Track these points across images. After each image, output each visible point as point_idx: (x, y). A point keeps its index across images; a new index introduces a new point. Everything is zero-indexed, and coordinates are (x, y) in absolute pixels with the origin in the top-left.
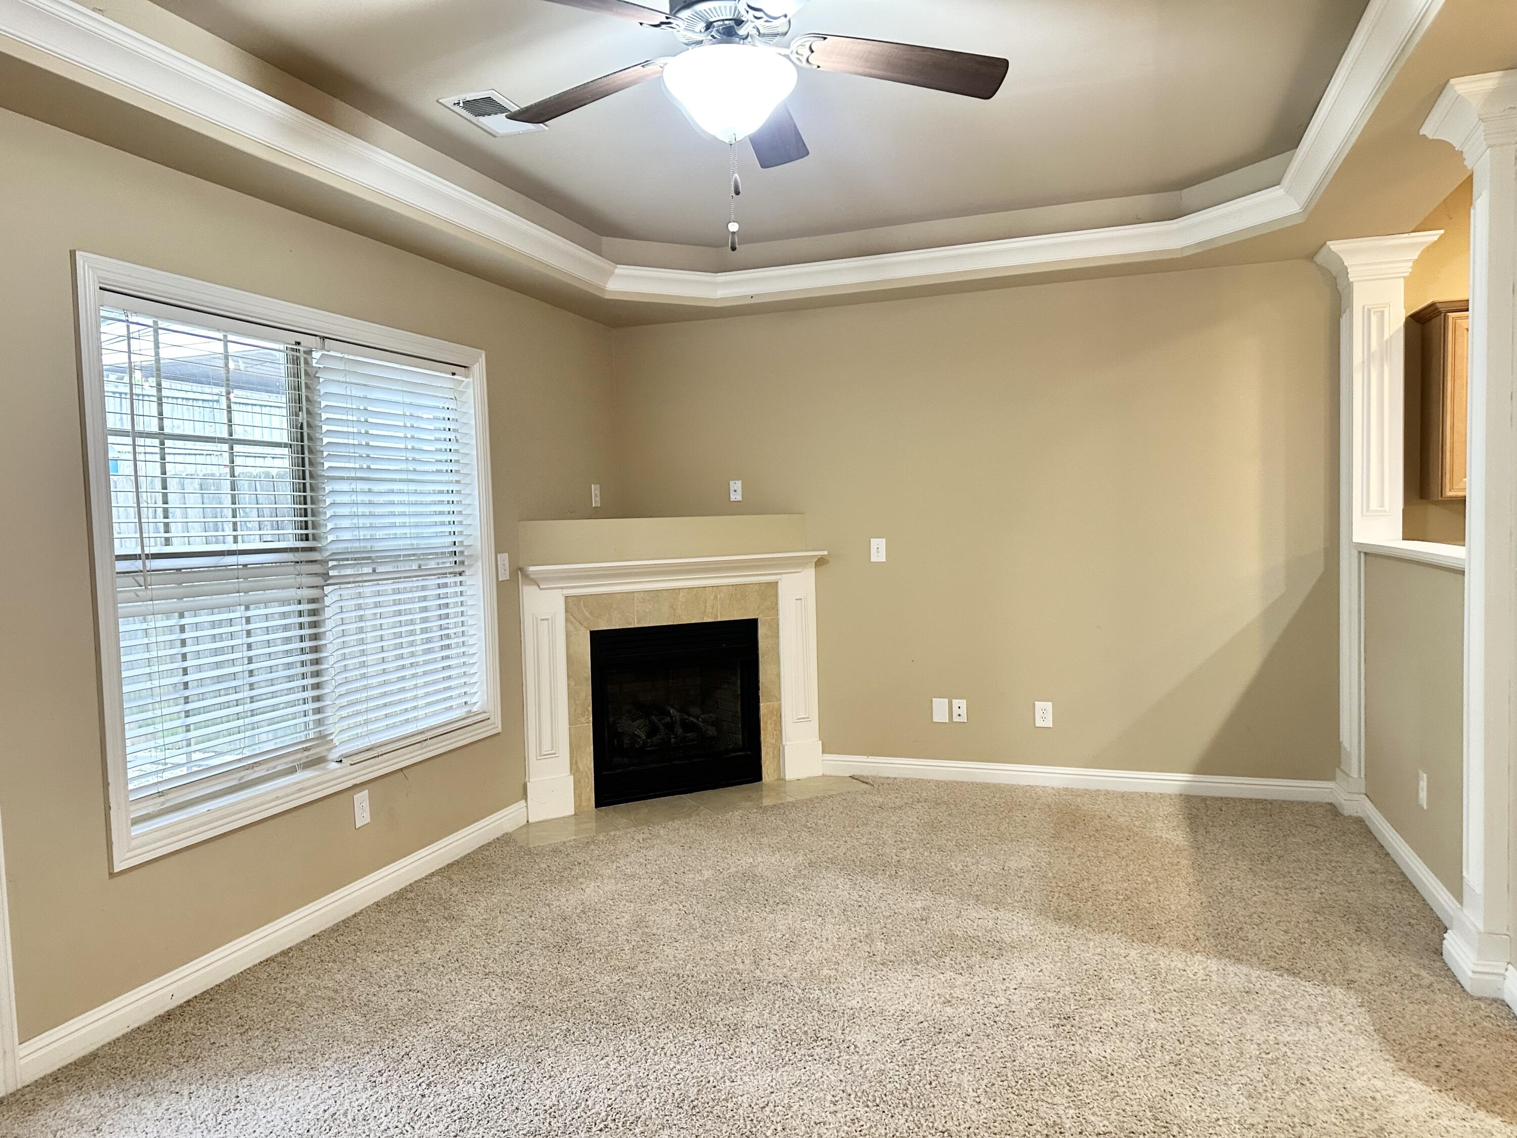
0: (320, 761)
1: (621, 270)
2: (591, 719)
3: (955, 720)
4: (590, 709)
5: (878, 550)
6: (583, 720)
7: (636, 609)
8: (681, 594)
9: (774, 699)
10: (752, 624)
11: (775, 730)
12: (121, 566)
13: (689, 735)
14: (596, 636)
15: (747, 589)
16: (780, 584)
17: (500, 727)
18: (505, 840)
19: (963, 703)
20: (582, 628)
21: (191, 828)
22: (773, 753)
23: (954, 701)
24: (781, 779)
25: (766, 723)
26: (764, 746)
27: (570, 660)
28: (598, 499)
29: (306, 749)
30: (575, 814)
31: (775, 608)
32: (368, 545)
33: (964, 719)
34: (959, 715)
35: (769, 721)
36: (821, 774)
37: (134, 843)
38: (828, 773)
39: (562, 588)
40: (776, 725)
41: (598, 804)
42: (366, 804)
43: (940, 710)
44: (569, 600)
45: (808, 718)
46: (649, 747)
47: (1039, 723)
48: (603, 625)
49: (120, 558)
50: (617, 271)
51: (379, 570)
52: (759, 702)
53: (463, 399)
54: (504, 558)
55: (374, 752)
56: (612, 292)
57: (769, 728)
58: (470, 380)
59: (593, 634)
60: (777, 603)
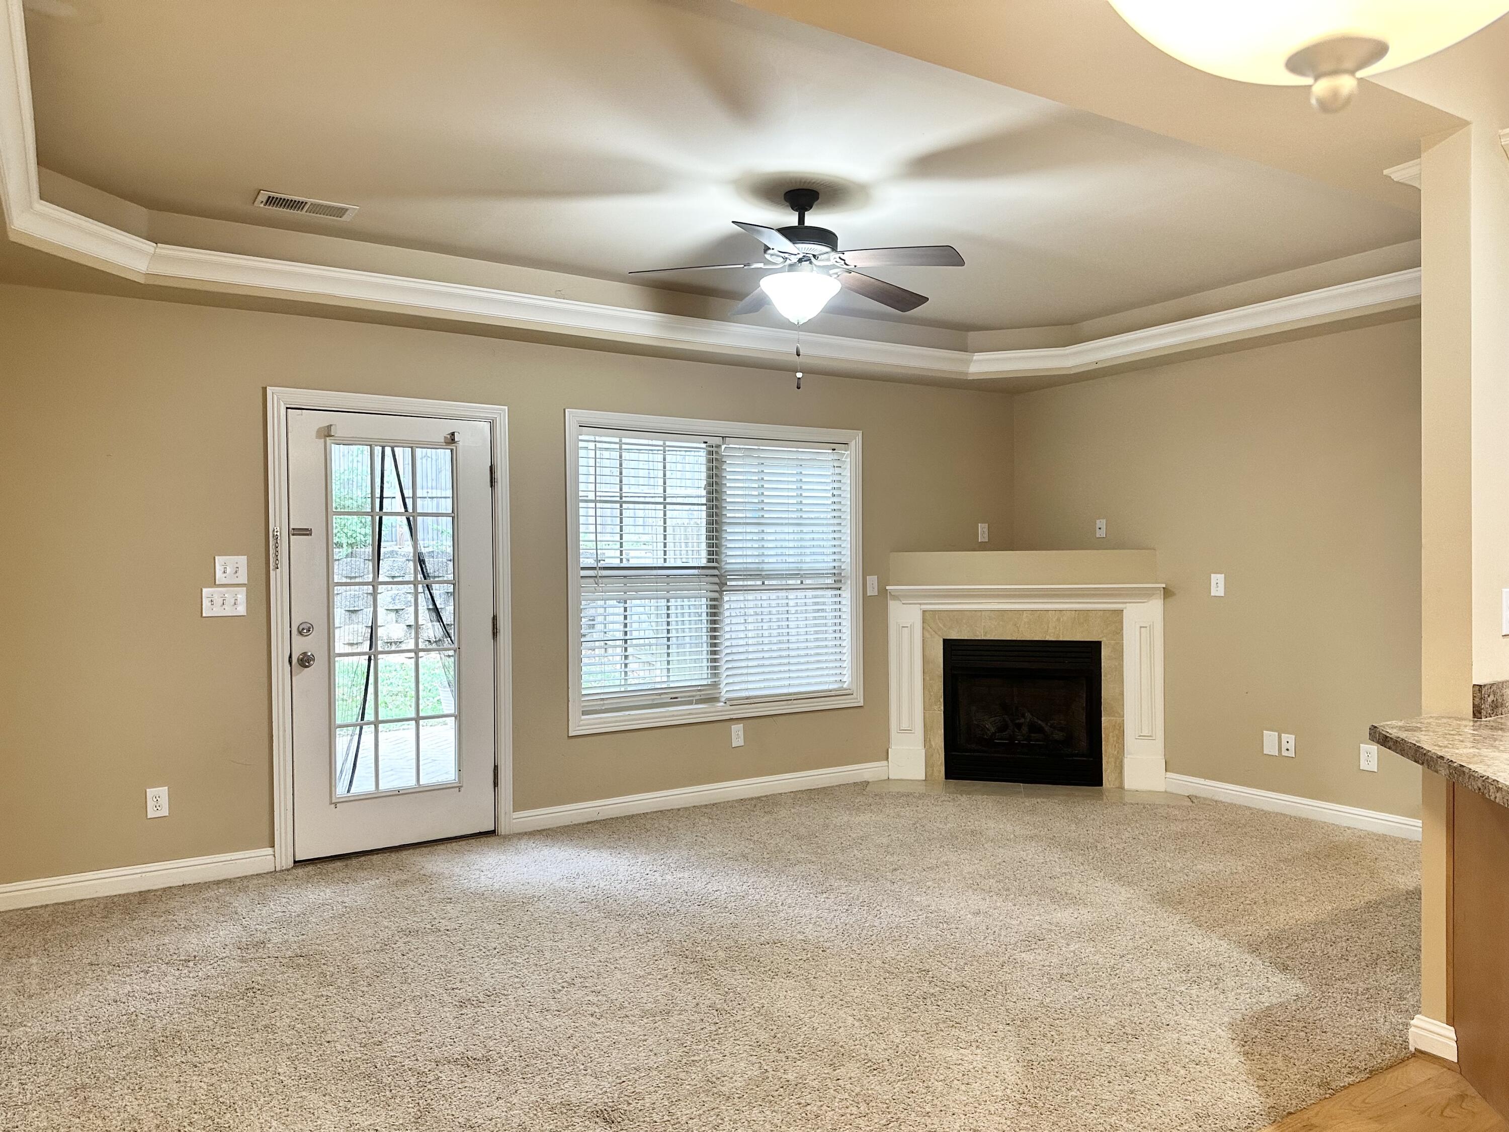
0: (713, 699)
1: (977, 356)
2: (942, 708)
3: (1283, 754)
4: (942, 700)
5: (1218, 585)
6: (936, 707)
7: (983, 624)
8: (1025, 615)
9: (1116, 715)
10: (1096, 647)
11: (1117, 742)
12: (583, 573)
13: (1033, 735)
14: (949, 645)
15: (1091, 614)
16: (1124, 611)
17: (862, 701)
18: (864, 785)
19: (1291, 738)
20: (937, 636)
21: (616, 722)
22: (1115, 763)
23: (1283, 735)
24: (1121, 787)
25: (1107, 736)
26: (1105, 756)
27: (925, 661)
28: (986, 535)
29: (700, 690)
30: (925, 780)
31: (1119, 632)
32: (760, 566)
33: (1292, 754)
34: (1288, 750)
35: (1111, 734)
36: (1163, 790)
37: (581, 723)
38: (1169, 790)
39: (920, 604)
40: (1118, 738)
41: (948, 775)
42: (741, 733)
43: (1270, 742)
44: (927, 614)
45: (1151, 736)
46: (997, 739)
47: (1364, 765)
48: (954, 635)
49: (583, 569)
50: (975, 358)
51: (766, 583)
52: (1101, 717)
53: (844, 466)
54: (872, 580)
55: (750, 701)
56: (973, 374)
57: (1111, 740)
58: (849, 452)
59: (945, 641)
60: (1122, 629)
